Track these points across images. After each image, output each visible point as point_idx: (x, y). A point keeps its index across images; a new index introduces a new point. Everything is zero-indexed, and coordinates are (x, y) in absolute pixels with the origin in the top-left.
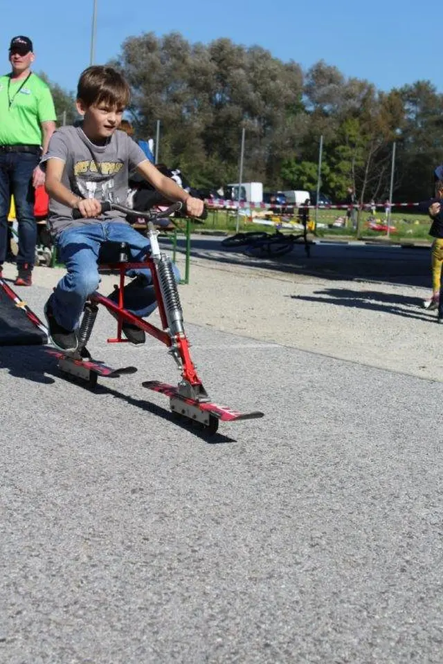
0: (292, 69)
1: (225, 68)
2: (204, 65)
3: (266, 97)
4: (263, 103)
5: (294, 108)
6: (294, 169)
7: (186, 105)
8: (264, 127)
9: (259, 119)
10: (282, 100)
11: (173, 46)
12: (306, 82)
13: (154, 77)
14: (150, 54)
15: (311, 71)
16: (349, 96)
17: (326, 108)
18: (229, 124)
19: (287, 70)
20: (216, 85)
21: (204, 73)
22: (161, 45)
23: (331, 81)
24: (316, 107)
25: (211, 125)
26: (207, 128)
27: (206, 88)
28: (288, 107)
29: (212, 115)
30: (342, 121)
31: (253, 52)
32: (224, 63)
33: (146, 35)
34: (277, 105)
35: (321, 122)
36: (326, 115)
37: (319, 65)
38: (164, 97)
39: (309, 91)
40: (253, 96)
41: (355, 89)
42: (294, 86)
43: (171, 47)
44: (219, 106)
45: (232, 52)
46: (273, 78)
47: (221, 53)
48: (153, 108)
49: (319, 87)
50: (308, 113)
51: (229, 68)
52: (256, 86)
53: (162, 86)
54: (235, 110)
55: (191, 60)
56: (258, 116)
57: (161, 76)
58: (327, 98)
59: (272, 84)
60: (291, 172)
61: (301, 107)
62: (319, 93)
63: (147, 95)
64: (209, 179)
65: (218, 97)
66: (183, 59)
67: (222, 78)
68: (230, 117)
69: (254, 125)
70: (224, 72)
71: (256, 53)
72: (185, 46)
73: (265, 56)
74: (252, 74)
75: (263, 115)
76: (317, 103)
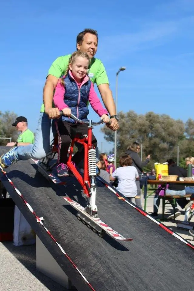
0: (180, 122)
1: (152, 124)
2: (144, 122)
3: (170, 135)
4: (168, 136)
5: (181, 138)
6: (183, 162)
7: (137, 139)
8: (170, 146)
9: (167, 143)
10: (176, 135)
11: (131, 116)
12: (185, 127)
13: (124, 129)
14: (122, 120)
15: (187, 123)
18: (155, 145)
19: (177, 123)
20: (148, 130)
21: (144, 125)
22: (126, 115)
24: (190, 137)
25: (148, 146)
26: (147, 147)
27: (145, 132)
28: (179, 138)
29: (147, 142)
31: (163, 117)
32: (152, 121)
33: (120, 112)
34: (175, 137)
37: (190, 120)
38: (128, 136)
39: (187, 131)
40: (164, 134)
42: (181, 129)
43: (130, 116)
44: (151, 139)
45: (154, 118)
46: (172, 126)
47: (150, 118)
48: (124, 141)
49: (191, 129)
50: (186, 139)
51: (154, 123)
52: (165, 130)
53: (127, 132)
54: (157, 140)
55: (138, 121)
56: (166, 142)
57: (127, 128)
59: (171, 128)
60: (182, 164)
61: (184, 137)
62: (191, 131)
63: (122, 135)
64: (148, 168)
65: (150, 135)
66: (135, 121)
67: (151, 127)
68: (155, 143)
69: (165, 145)
70: (152, 125)
71: (164, 117)
72: (136, 116)
73: (168, 118)
74: (163, 125)
75: (169, 141)
76: (191, 135)
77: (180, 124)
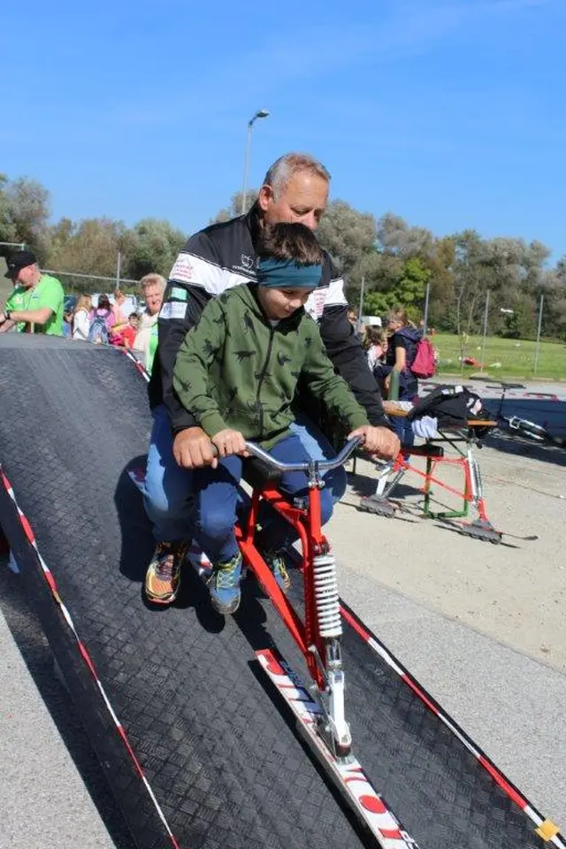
0: (367, 218)
3: (348, 241)
4: (344, 245)
5: (367, 249)
8: (345, 264)
9: (341, 258)
10: (360, 243)
12: (377, 229)
15: (382, 220)
16: (412, 240)
17: (394, 249)
19: (363, 219)
23: (398, 228)
24: (385, 249)
28: (364, 249)
30: (407, 259)
31: (337, 205)
34: (356, 247)
35: (391, 260)
36: (393, 255)
37: (388, 215)
39: (380, 237)
40: (336, 239)
41: (417, 235)
42: (369, 232)
46: (353, 225)
49: (389, 232)
50: (378, 253)
52: (339, 232)
56: (340, 255)
58: (394, 242)
59: (351, 230)
61: (373, 248)
62: (387, 238)
73: (346, 208)
74: (335, 222)
75: (343, 255)
76: (387, 245)
77: (368, 223)
